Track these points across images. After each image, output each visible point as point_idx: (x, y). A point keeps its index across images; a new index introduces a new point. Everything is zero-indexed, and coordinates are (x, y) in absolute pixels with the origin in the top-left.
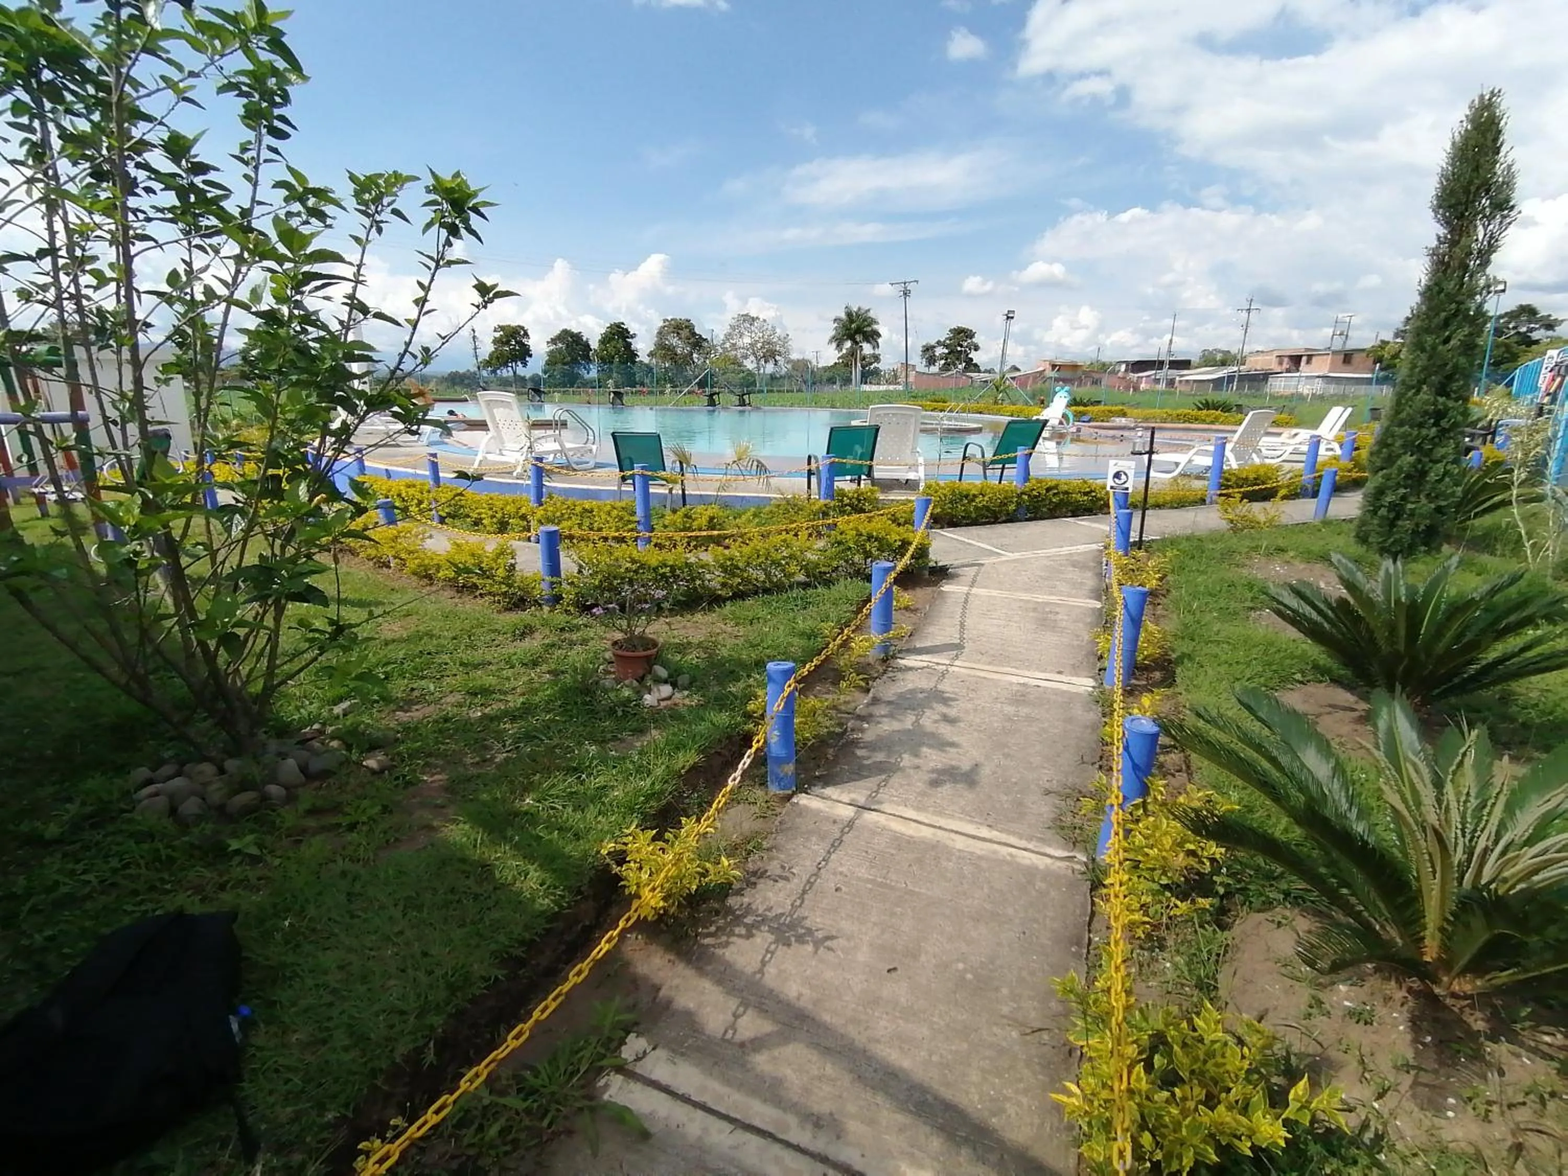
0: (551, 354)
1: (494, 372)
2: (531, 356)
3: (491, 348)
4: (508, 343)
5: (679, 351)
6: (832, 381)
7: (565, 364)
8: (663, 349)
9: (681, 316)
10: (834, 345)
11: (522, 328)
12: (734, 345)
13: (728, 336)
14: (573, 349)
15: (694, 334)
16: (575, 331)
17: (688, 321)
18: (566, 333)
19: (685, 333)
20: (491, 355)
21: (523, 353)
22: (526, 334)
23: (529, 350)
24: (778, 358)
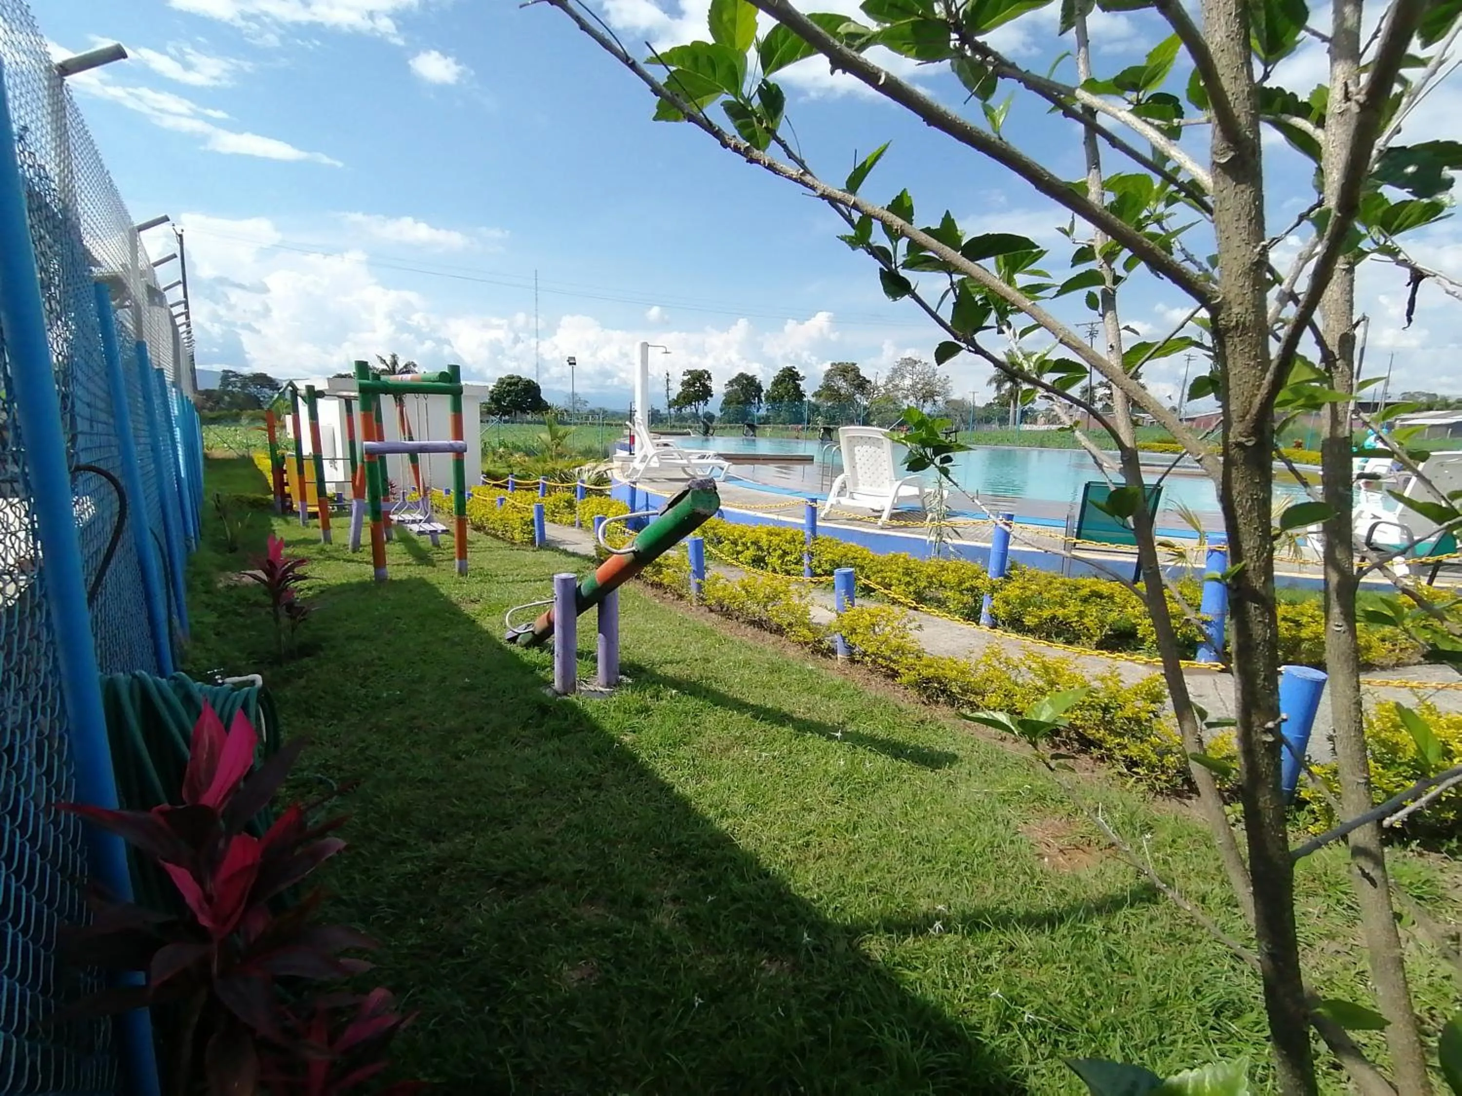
0: (727, 395)
1: (680, 409)
2: (711, 396)
3: (680, 389)
4: (693, 385)
5: (842, 392)
6: (988, 421)
7: (739, 403)
8: (828, 390)
9: (847, 360)
10: (994, 385)
11: (706, 372)
12: (897, 386)
13: (890, 380)
14: (747, 390)
15: (859, 376)
16: (750, 374)
17: (854, 364)
18: (742, 375)
19: (850, 376)
20: (678, 396)
21: (706, 393)
22: (709, 378)
23: (710, 391)
24: (936, 398)
